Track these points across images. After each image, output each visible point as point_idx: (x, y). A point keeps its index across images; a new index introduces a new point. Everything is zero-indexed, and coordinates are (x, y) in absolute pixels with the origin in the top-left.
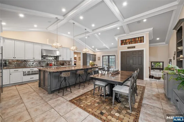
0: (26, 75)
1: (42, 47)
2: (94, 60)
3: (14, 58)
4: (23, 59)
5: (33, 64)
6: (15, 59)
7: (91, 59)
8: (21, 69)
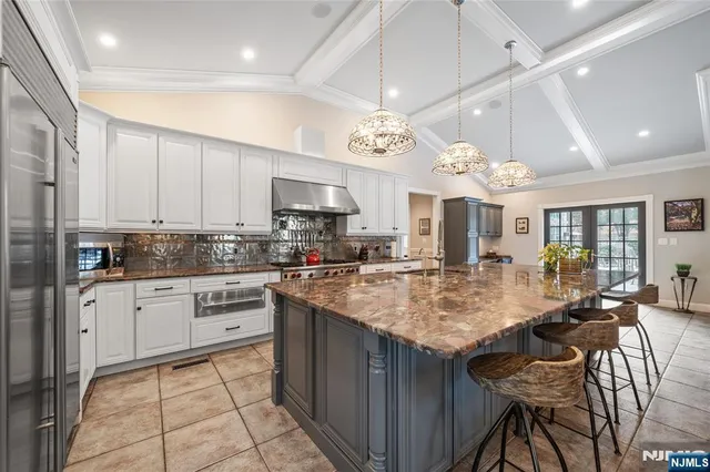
0: (209, 312)
1: (276, 167)
2: (495, 234)
3: (154, 226)
4: (195, 226)
5: (236, 251)
6: (161, 227)
7: (484, 229)
8: (186, 280)
